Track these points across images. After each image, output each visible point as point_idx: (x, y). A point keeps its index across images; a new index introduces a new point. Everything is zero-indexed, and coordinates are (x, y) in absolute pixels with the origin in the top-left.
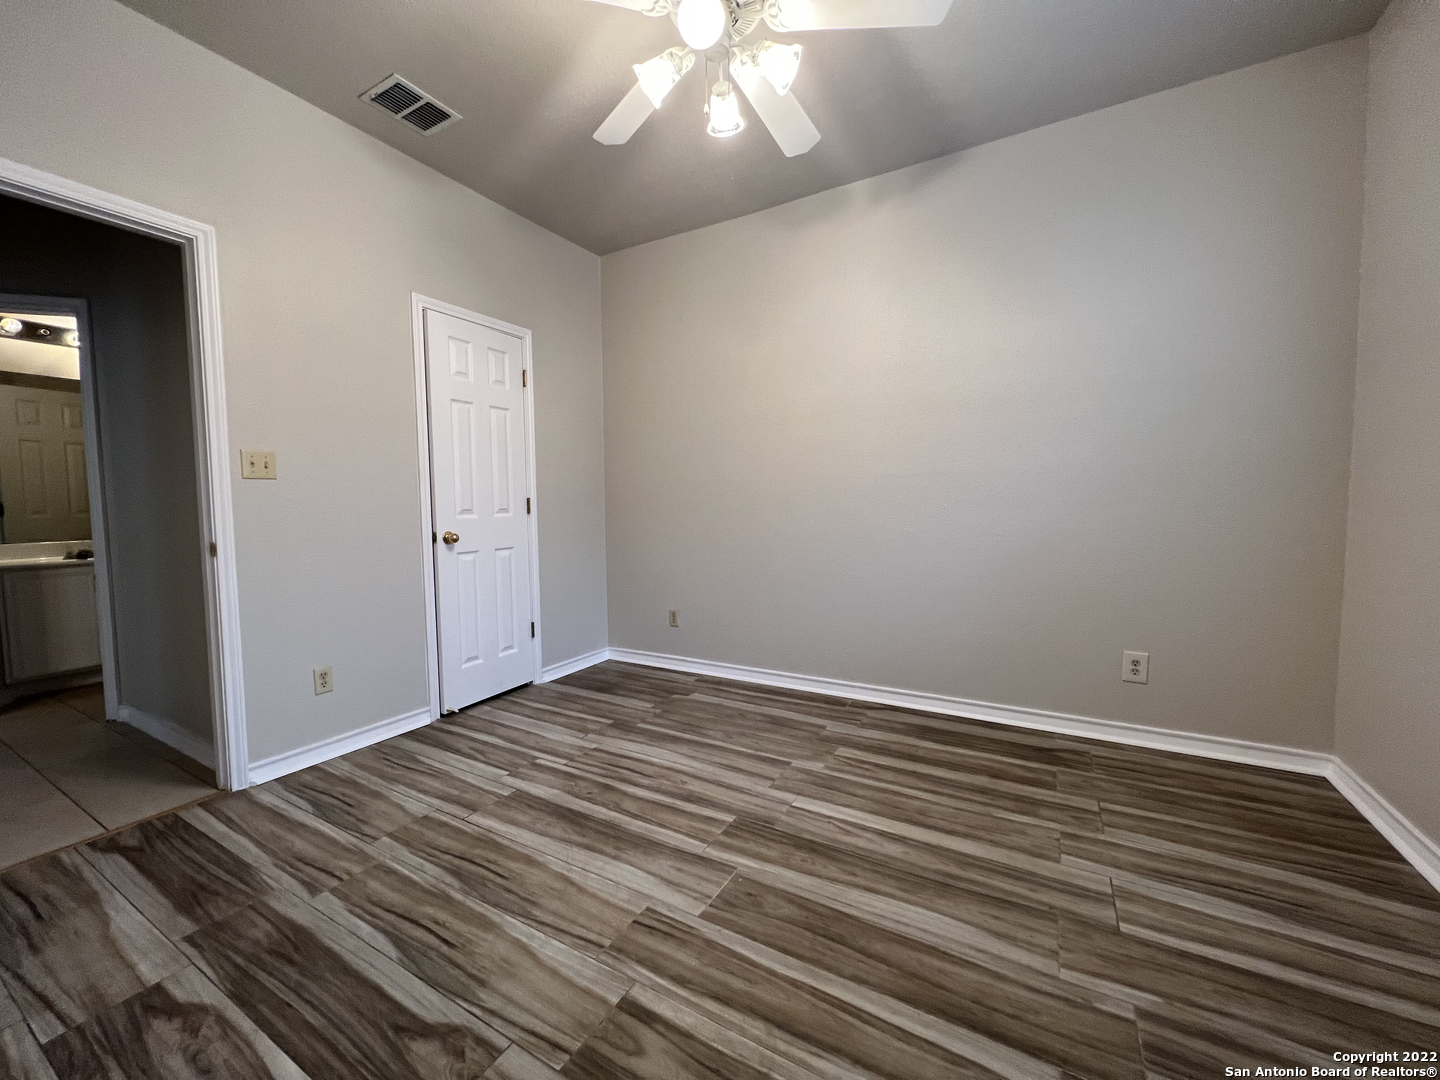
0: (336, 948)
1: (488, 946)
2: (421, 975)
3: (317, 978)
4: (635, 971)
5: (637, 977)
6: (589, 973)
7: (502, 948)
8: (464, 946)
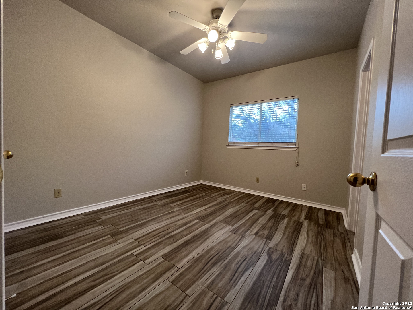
0: (252, 283)
1: (245, 252)
2: (256, 262)
3: (264, 283)
4: (247, 234)
5: (249, 233)
6: (249, 238)
7: (245, 250)
8: (246, 256)
